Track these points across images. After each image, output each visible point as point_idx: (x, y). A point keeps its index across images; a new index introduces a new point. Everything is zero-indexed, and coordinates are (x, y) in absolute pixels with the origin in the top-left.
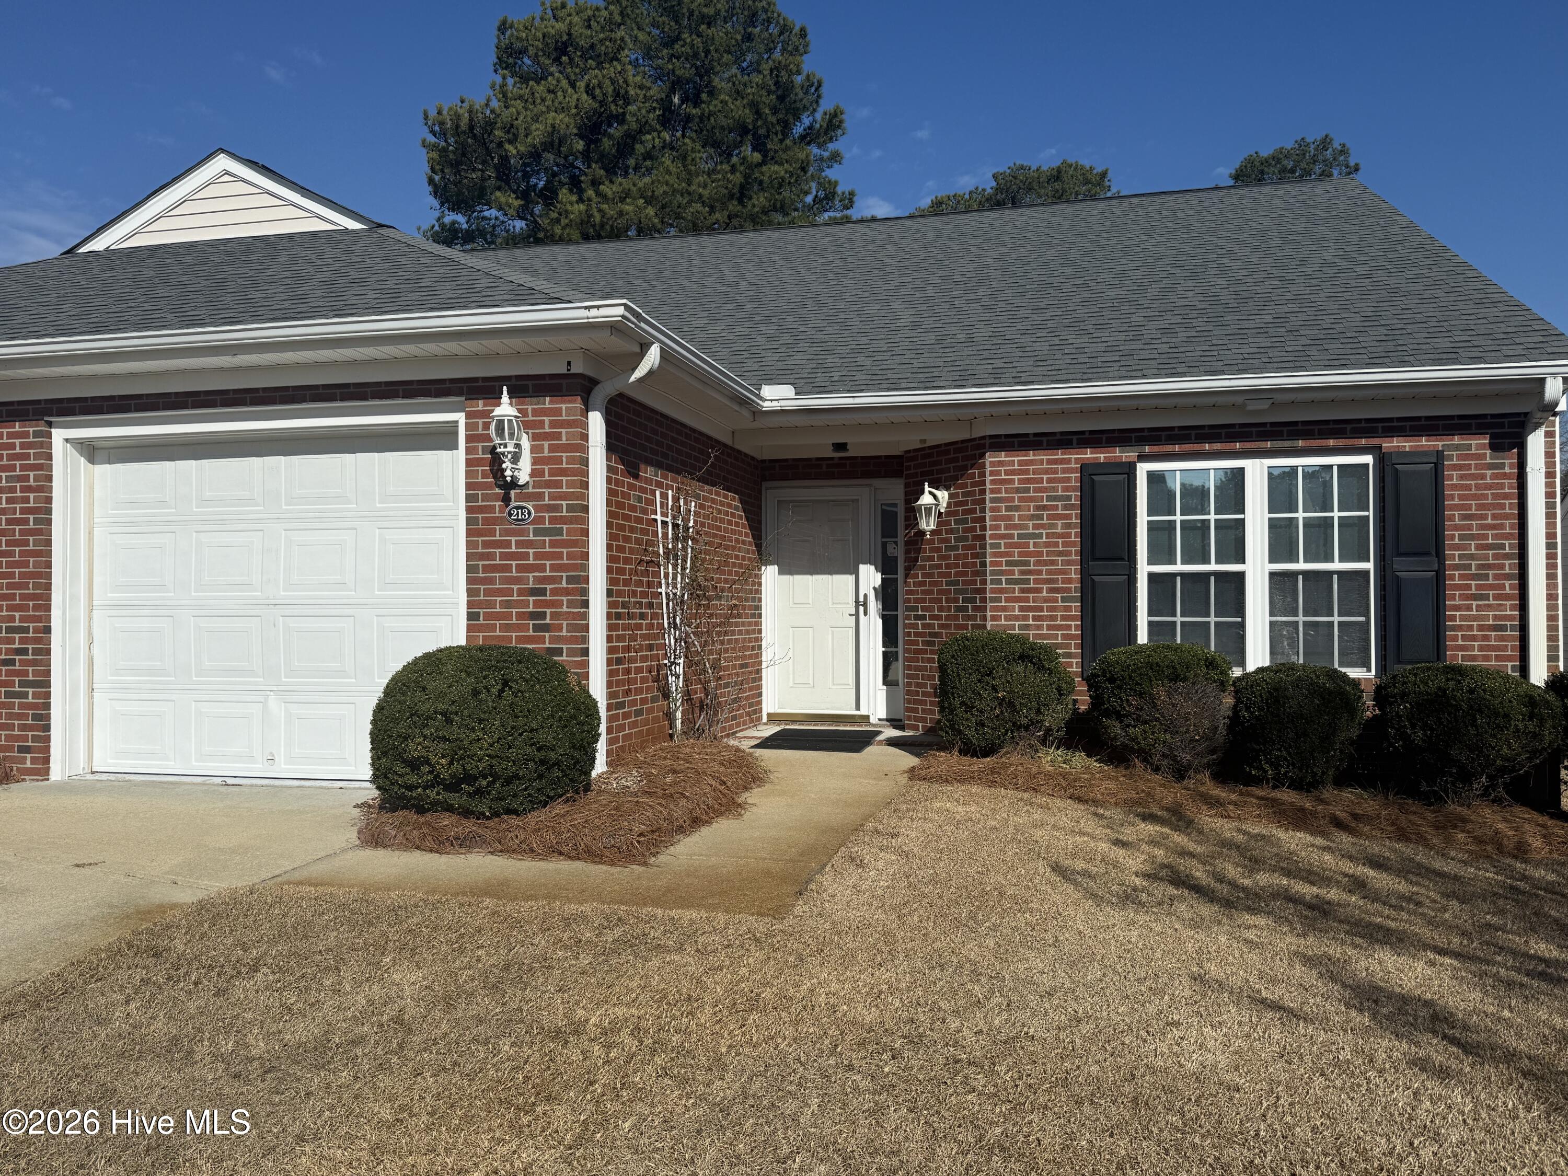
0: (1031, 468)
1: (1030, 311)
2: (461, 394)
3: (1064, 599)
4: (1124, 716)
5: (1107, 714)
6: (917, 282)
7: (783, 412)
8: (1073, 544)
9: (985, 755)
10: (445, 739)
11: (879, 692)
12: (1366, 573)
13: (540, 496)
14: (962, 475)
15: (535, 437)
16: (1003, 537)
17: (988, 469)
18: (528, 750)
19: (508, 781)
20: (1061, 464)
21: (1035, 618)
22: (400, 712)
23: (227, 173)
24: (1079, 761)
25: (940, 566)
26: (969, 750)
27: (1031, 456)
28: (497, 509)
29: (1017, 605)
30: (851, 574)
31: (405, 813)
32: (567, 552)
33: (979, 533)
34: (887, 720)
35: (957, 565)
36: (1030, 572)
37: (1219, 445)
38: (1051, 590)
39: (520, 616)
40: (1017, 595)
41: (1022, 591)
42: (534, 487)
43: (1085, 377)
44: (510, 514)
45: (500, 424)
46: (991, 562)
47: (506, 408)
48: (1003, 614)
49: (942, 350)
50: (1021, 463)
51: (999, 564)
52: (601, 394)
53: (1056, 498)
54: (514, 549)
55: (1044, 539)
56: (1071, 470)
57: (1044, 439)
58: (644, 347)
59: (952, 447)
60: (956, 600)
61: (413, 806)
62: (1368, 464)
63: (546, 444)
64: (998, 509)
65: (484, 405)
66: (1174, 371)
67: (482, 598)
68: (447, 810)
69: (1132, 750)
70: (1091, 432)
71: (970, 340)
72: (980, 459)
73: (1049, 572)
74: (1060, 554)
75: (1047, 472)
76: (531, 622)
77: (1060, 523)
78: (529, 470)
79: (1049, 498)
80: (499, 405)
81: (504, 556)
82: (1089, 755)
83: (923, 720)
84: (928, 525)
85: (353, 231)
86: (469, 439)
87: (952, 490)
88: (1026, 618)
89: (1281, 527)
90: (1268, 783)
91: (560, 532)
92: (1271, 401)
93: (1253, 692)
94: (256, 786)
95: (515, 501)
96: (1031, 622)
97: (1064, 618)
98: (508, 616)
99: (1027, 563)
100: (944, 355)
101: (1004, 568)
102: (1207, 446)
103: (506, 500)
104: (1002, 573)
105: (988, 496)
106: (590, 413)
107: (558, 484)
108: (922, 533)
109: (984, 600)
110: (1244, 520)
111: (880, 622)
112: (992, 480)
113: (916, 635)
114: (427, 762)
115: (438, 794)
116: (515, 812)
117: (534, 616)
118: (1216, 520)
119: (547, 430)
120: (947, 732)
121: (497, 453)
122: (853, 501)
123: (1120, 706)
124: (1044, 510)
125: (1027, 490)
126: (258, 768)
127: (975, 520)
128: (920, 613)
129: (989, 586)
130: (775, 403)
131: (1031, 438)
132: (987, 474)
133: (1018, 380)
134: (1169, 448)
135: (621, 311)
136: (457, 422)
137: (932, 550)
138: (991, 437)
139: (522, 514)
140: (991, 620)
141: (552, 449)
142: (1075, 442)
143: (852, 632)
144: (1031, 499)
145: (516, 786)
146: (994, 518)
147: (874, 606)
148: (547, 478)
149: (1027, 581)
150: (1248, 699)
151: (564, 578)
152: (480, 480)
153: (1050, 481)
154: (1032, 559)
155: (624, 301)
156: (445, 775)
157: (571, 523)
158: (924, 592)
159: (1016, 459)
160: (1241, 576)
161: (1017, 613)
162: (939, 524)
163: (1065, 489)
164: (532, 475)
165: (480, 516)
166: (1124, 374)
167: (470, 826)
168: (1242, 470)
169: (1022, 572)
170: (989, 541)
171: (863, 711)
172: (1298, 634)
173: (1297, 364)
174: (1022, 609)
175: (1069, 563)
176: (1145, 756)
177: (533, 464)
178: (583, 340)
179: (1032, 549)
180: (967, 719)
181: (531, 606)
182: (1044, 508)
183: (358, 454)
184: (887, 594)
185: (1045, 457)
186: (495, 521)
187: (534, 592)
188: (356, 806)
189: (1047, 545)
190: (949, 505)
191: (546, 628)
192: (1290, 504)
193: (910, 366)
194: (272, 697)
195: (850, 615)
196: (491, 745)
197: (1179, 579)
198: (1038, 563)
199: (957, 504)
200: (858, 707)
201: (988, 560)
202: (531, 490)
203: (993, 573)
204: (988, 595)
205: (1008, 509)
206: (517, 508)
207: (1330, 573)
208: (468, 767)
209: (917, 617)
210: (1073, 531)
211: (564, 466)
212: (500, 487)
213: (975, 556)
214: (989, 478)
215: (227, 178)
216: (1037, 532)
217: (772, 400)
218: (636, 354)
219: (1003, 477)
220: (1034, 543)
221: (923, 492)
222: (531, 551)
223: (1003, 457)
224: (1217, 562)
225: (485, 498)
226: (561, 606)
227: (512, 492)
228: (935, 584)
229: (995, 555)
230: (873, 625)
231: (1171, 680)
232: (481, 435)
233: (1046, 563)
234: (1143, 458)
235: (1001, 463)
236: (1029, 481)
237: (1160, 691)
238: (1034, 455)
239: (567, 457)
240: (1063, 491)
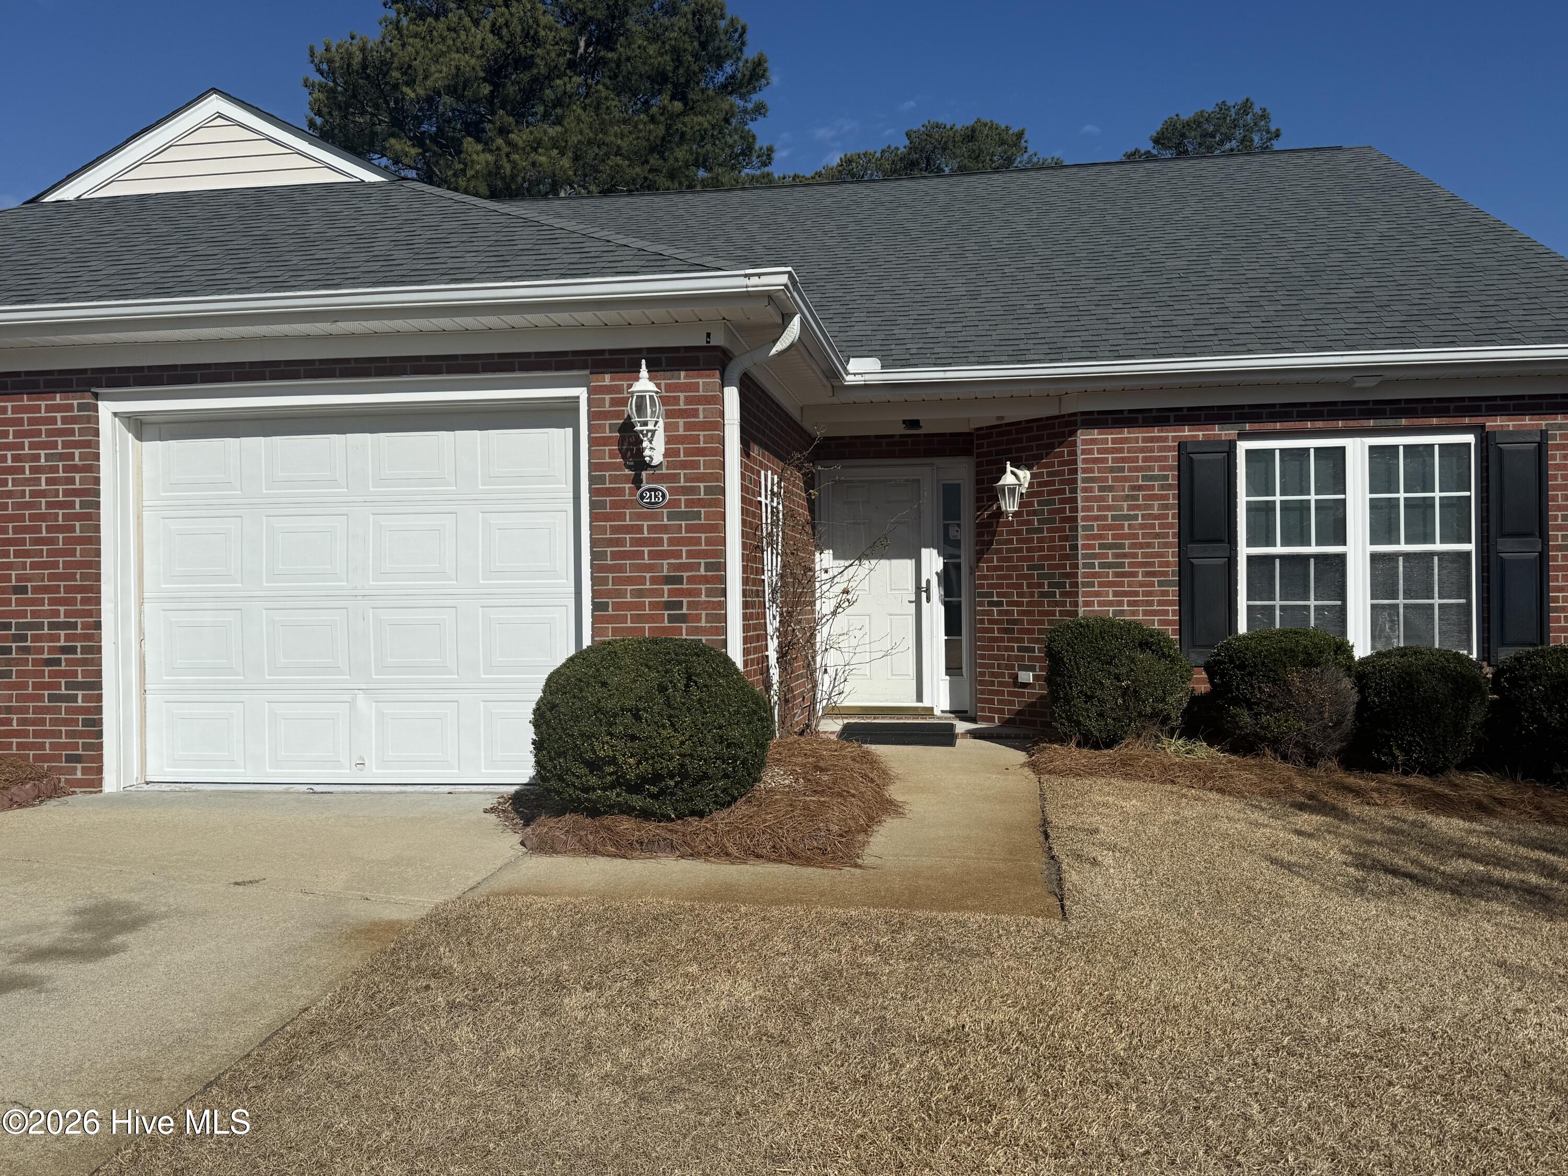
0: (1126, 446)
1: (1093, 281)
2: (584, 367)
3: (1161, 584)
4: (1255, 703)
5: (1236, 702)
6: (953, 248)
7: (866, 387)
8: (1171, 526)
9: (1109, 746)
10: (633, 738)
11: (941, 683)
12: (1468, 554)
13: (675, 478)
14: (1047, 454)
15: (669, 414)
16: (1096, 518)
17: (1080, 447)
18: (718, 748)
19: (697, 781)
20: (1157, 442)
21: (1130, 604)
22: (581, 709)
23: (221, 116)
24: (1202, 752)
25: (1020, 550)
26: (1088, 741)
27: (1126, 433)
28: (627, 492)
29: (1111, 590)
30: (910, 558)
31: (575, 817)
32: (706, 537)
33: (1068, 514)
34: (950, 712)
35: (1041, 549)
36: (1125, 556)
37: (1321, 423)
38: (1147, 574)
39: (653, 606)
40: (1111, 579)
41: (1117, 575)
42: (668, 468)
43: (1188, 351)
44: (642, 497)
45: (641, 399)
46: (1083, 545)
47: (644, 384)
48: (1096, 599)
49: (1015, 322)
50: (1114, 441)
51: (1092, 547)
52: (735, 370)
53: (1151, 478)
54: (646, 535)
55: (1140, 521)
56: (1168, 449)
57: (1140, 416)
58: (786, 319)
59: (1035, 425)
60: (1041, 585)
61: (586, 808)
62: (1470, 444)
63: (681, 422)
64: (1090, 490)
65: (612, 380)
66: (1279, 346)
67: (610, 587)
68: (622, 812)
69: (1263, 739)
70: (1190, 409)
71: (1041, 310)
72: (1070, 436)
73: (1145, 555)
74: (1157, 536)
75: (1142, 450)
76: (666, 613)
77: (1156, 503)
78: (663, 450)
79: (1145, 478)
80: (637, 379)
81: (635, 542)
82: (1211, 745)
83: (1001, 711)
84: (1010, 506)
85: (374, 183)
86: (591, 416)
87: (1035, 470)
88: (1120, 603)
89: (1381, 508)
90: (1397, 769)
91: (697, 516)
92: (1380, 379)
93: (1382, 677)
94: (350, 793)
95: (647, 483)
96: (1126, 608)
97: (1160, 603)
98: (641, 606)
99: (1121, 546)
100: (1020, 327)
101: (1097, 551)
102: (1309, 424)
103: (637, 482)
104: (1095, 556)
105: (1080, 476)
106: (726, 389)
107: (695, 465)
108: (999, 513)
109: (1075, 585)
110: (1344, 500)
111: (943, 608)
112: (1084, 459)
113: (991, 622)
114: (613, 761)
115: (618, 795)
116: (701, 814)
117: (668, 605)
118: (1316, 501)
119: (682, 406)
120: (1062, 724)
121: (636, 432)
122: (914, 481)
123: (1251, 693)
124: (1139, 490)
125: (1122, 469)
126: (345, 774)
127: (1062, 501)
128: (995, 599)
129: (1081, 571)
130: (858, 377)
131: (1126, 415)
132: (1079, 452)
133: (1116, 354)
134: (1270, 426)
135: (784, 279)
136: (578, 397)
137: (1009, 533)
138: (1083, 413)
139: (656, 496)
140: (1084, 606)
141: (688, 427)
142: (1172, 419)
143: (911, 621)
144: (1125, 479)
145: (705, 787)
146: (1086, 499)
147: (936, 592)
148: (682, 458)
149: (1122, 565)
150: (1377, 684)
151: (703, 565)
152: (607, 460)
153: (1145, 460)
154: (1127, 542)
155: (789, 269)
156: (631, 776)
157: (710, 506)
158: (999, 577)
159: (1110, 437)
160: (1342, 558)
161: (1111, 598)
162: (1021, 505)
163: (1162, 468)
164: (665, 456)
165: (608, 499)
166: (1228, 349)
167: (652, 828)
168: (1342, 450)
169: (1116, 556)
170: (1081, 523)
171: (926, 703)
172: (1398, 616)
173: (1405, 341)
174: (1116, 594)
175: (1166, 545)
176: (1275, 743)
177: (666, 443)
178: (724, 310)
179: (1126, 531)
180: (1087, 710)
181: (666, 595)
182: (1140, 488)
183: (457, 432)
184: (949, 579)
185: (1140, 435)
186: (625, 504)
187: (668, 580)
188: (486, 811)
189: (1142, 526)
190: (1031, 485)
191: (683, 618)
192: (1389, 482)
193: (989, 338)
194: (361, 696)
195: (910, 602)
196: (683, 743)
197: (1277, 562)
198: (1133, 546)
199: (1040, 484)
200: (920, 698)
201: (1080, 543)
202: (664, 471)
203: (1085, 556)
204: (1080, 580)
205: (1101, 489)
206: (650, 490)
207: (1431, 554)
208: (658, 766)
209: (991, 604)
210: (1170, 513)
211: (702, 445)
212: (629, 467)
213: (1066, 538)
214: (1080, 457)
215: (220, 121)
216: (1132, 513)
217: (855, 374)
218: (777, 325)
219: (1096, 456)
220: (1129, 525)
221: (1004, 472)
222: (665, 536)
223: (1095, 434)
224: (1318, 544)
225: (613, 479)
226: (699, 595)
227: (644, 473)
228: (1015, 568)
229: (1087, 537)
230: (935, 613)
231: (1305, 666)
232: (609, 412)
233: (1141, 546)
234: (1244, 436)
235: (1093, 441)
236: (1123, 460)
237: (1295, 678)
238: (1129, 433)
239: (704, 435)
240: (1160, 470)
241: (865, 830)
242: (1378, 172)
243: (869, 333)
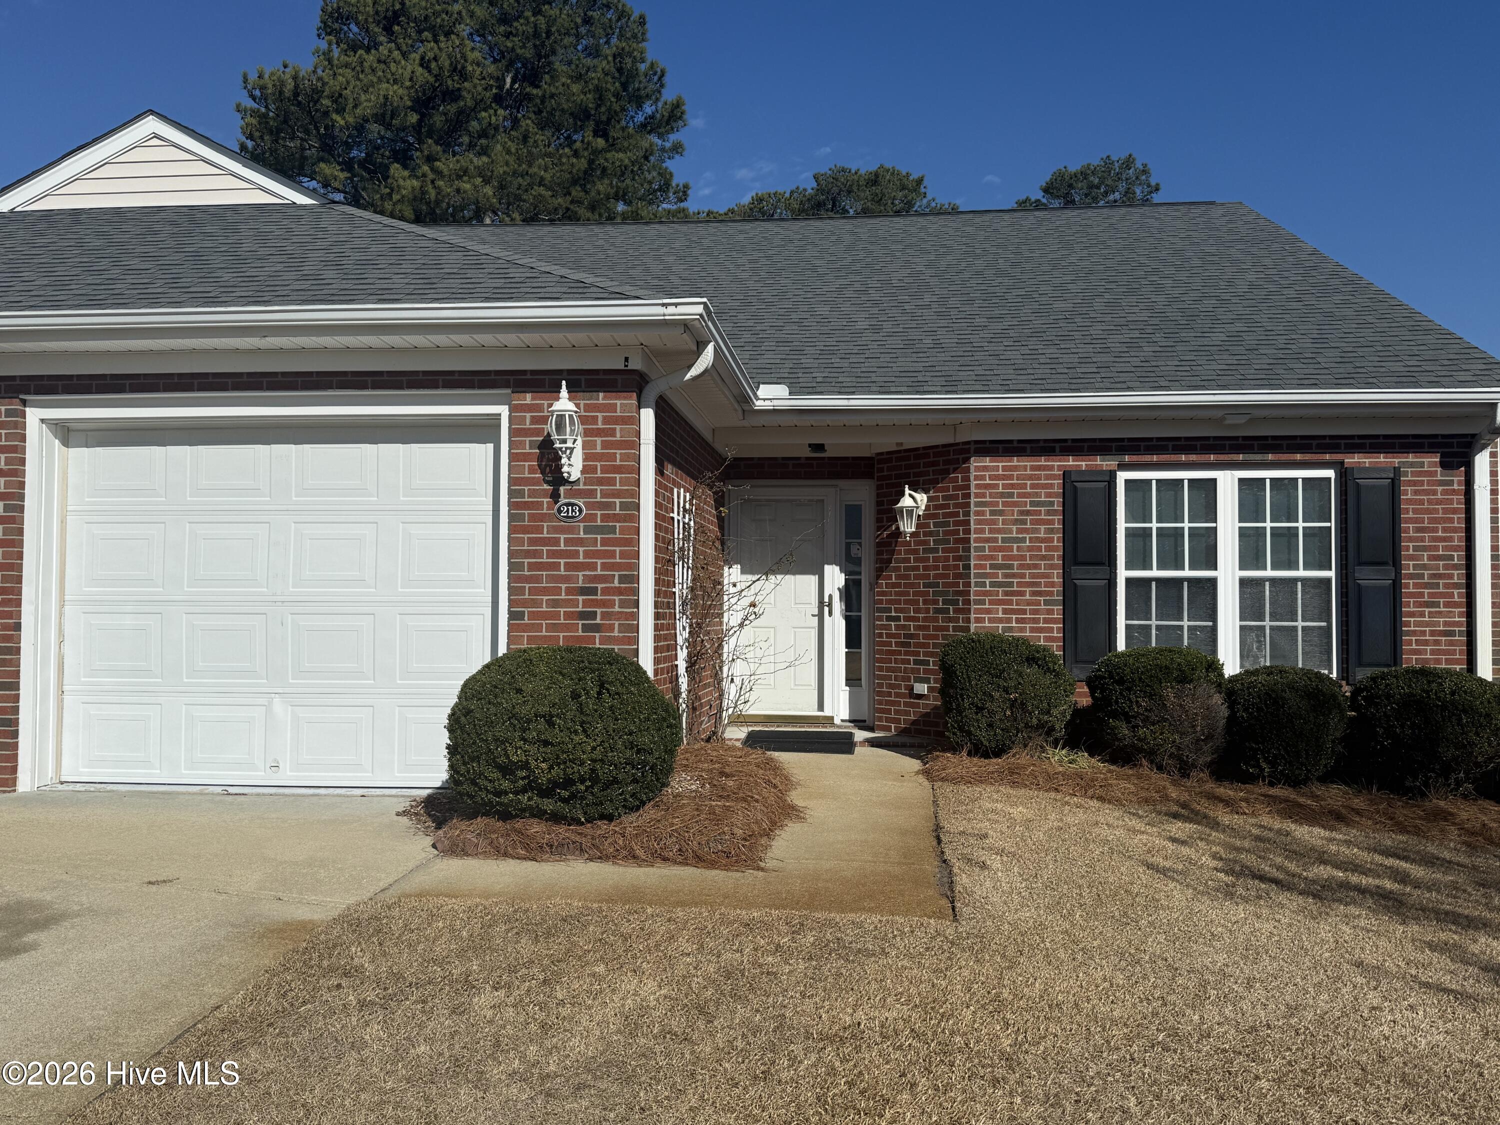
0: (1015, 473)
1: (986, 320)
2: (507, 386)
3: (1046, 603)
4: (1133, 717)
5: (1115, 715)
6: (857, 285)
7: (775, 411)
8: (1055, 549)
9: (998, 754)
10: (546, 743)
11: (841, 693)
12: (1329, 580)
13: (591, 493)
14: (943, 479)
15: (587, 433)
16: (987, 540)
17: (973, 474)
18: (628, 753)
19: (607, 786)
20: (1044, 470)
21: (1018, 621)
22: (496, 715)
23: (157, 136)
24: (1084, 762)
25: (916, 568)
26: (980, 751)
27: (1015, 462)
28: (545, 506)
29: (1000, 607)
30: (814, 574)
31: (486, 820)
32: (620, 551)
33: (961, 535)
34: (850, 721)
35: (936, 568)
36: (1014, 576)
37: (1194, 456)
38: (1033, 593)
39: (568, 615)
40: (1000, 597)
41: (1006, 593)
42: (585, 484)
43: (1073, 387)
44: (560, 511)
45: (561, 418)
46: (975, 565)
47: (564, 403)
48: (987, 616)
49: (914, 355)
50: (1005, 468)
51: (983, 567)
52: (651, 393)
53: (1038, 504)
54: (562, 547)
55: (1028, 544)
56: (1054, 477)
57: (1028, 446)
58: (701, 346)
59: (931, 451)
60: (936, 602)
61: (497, 812)
62: (1330, 479)
63: (599, 440)
64: (982, 513)
65: (533, 399)
66: (1156, 384)
67: (527, 597)
68: (533, 816)
69: (1140, 750)
70: (1074, 440)
71: (938, 345)
72: (964, 463)
73: (1033, 576)
74: (1044, 558)
75: (1030, 478)
76: (581, 622)
77: (1043, 527)
78: (581, 467)
79: (1033, 504)
80: (558, 399)
81: (551, 554)
82: (1092, 755)
83: (898, 721)
84: (908, 527)
85: (305, 206)
86: (512, 433)
87: (931, 494)
88: (1009, 620)
89: (1249, 536)
90: (1264, 781)
91: (613, 530)
92: (1248, 417)
93: (1250, 694)
94: (264, 795)
95: (565, 498)
96: (1014, 625)
97: (1046, 621)
98: (556, 616)
99: (1010, 567)
100: (919, 360)
101: (988, 571)
102: (1183, 458)
103: (555, 496)
104: (986, 576)
105: (973, 500)
106: (642, 410)
107: (612, 482)
108: (898, 533)
109: (968, 602)
110: (1216, 528)
111: (844, 622)
112: (977, 485)
113: (889, 636)
114: (525, 765)
115: (530, 799)
116: (610, 818)
117: (583, 615)
118: (1190, 528)
119: (600, 426)
120: (954, 734)
121: (555, 449)
122: (818, 501)
123: (1129, 707)
124: (1027, 515)
125: (1011, 495)
126: (260, 776)
127: (957, 523)
128: (893, 614)
129: (973, 589)
130: (768, 403)
131: (1015, 445)
132: (972, 478)
133: (1007, 388)
134: (1147, 458)
135: (700, 309)
136: (500, 415)
137: (908, 552)
138: (976, 442)
139: (573, 511)
140: (976, 622)
141: (605, 445)
142: (1057, 450)
143: (814, 633)
144: (1015, 504)
145: (614, 792)
146: (979, 522)
147: (838, 606)
148: (599, 475)
149: (1011, 584)
150: (1245, 700)
151: (617, 578)
152: (527, 475)
153: (1033, 486)
154: (1016, 563)
155: (705, 300)
156: (543, 780)
157: (625, 521)
158: (897, 594)
159: (1000, 464)
160: (1213, 582)
161: (1000, 615)
162: (918, 526)
163: (1048, 495)
164: (582, 472)
165: (526, 512)
166: (1109, 386)
167: (563, 832)
168: (1214, 481)
169: (1006, 576)
170: (973, 545)
171: (827, 712)
172: (1265, 637)
173: (1272, 382)
174: (1005, 611)
175: (1052, 567)
176: (1151, 755)
177: (584, 460)
178: (643, 336)
179: (1015, 553)
180: (978, 720)
181: (580, 606)
182: (1028, 513)
183: (380, 445)
184: (850, 594)
185: (1028, 464)
186: (543, 518)
187: (584, 591)
188: (398, 814)
189: (1030, 549)
190: (927, 507)
191: (597, 628)
192: (1257, 511)
193: (890, 369)
194: (277, 700)
195: (813, 615)
196: (594, 749)
197: (1154, 584)
198: (1021, 566)
199: (936, 507)
200: (821, 707)
201: (972, 563)
202: (581, 487)
203: (977, 575)
204: (972, 598)
205: (993, 513)
206: (567, 505)
207: (1295, 580)
208: (569, 771)
209: (889, 619)
210: (1055, 537)
211: (618, 463)
212: (548, 483)
213: (959, 558)
214: (973, 483)
215: (155, 142)
216: (1020, 536)
217: (764, 400)
218: (693, 352)
219: (988, 482)
220: (1018, 547)
221: (902, 494)
222: (581, 549)
223: (987, 462)
224: (1191, 568)
225: (532, 494)
226: (613, 606)
227: (562, 489)
228: (912, 585)
229: (979, 558)
230: (836, 626)
231: (1179, 682)
232: (529, 429)
233: (1029, 567)
234: (1124, 467)
235: (985, 468)
236: (1013, 486)
237: (1170, 694)
238: (1018, 461)
239: (621, 454)
240: (1046, 497)
241: (768, 834)
242: (1247, 226)
243: (778, 361)
